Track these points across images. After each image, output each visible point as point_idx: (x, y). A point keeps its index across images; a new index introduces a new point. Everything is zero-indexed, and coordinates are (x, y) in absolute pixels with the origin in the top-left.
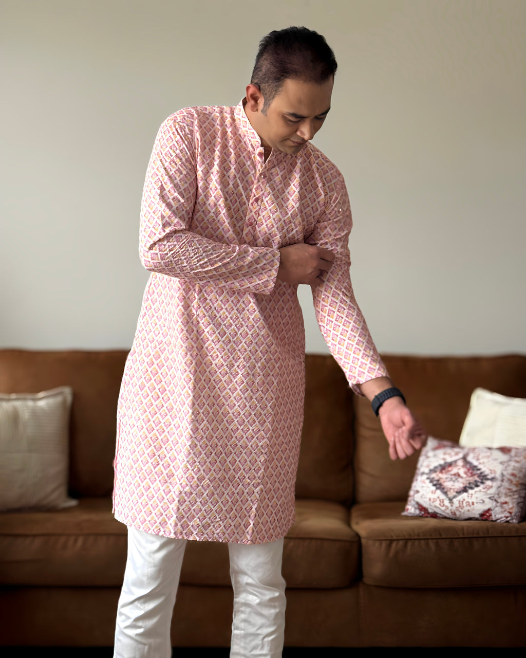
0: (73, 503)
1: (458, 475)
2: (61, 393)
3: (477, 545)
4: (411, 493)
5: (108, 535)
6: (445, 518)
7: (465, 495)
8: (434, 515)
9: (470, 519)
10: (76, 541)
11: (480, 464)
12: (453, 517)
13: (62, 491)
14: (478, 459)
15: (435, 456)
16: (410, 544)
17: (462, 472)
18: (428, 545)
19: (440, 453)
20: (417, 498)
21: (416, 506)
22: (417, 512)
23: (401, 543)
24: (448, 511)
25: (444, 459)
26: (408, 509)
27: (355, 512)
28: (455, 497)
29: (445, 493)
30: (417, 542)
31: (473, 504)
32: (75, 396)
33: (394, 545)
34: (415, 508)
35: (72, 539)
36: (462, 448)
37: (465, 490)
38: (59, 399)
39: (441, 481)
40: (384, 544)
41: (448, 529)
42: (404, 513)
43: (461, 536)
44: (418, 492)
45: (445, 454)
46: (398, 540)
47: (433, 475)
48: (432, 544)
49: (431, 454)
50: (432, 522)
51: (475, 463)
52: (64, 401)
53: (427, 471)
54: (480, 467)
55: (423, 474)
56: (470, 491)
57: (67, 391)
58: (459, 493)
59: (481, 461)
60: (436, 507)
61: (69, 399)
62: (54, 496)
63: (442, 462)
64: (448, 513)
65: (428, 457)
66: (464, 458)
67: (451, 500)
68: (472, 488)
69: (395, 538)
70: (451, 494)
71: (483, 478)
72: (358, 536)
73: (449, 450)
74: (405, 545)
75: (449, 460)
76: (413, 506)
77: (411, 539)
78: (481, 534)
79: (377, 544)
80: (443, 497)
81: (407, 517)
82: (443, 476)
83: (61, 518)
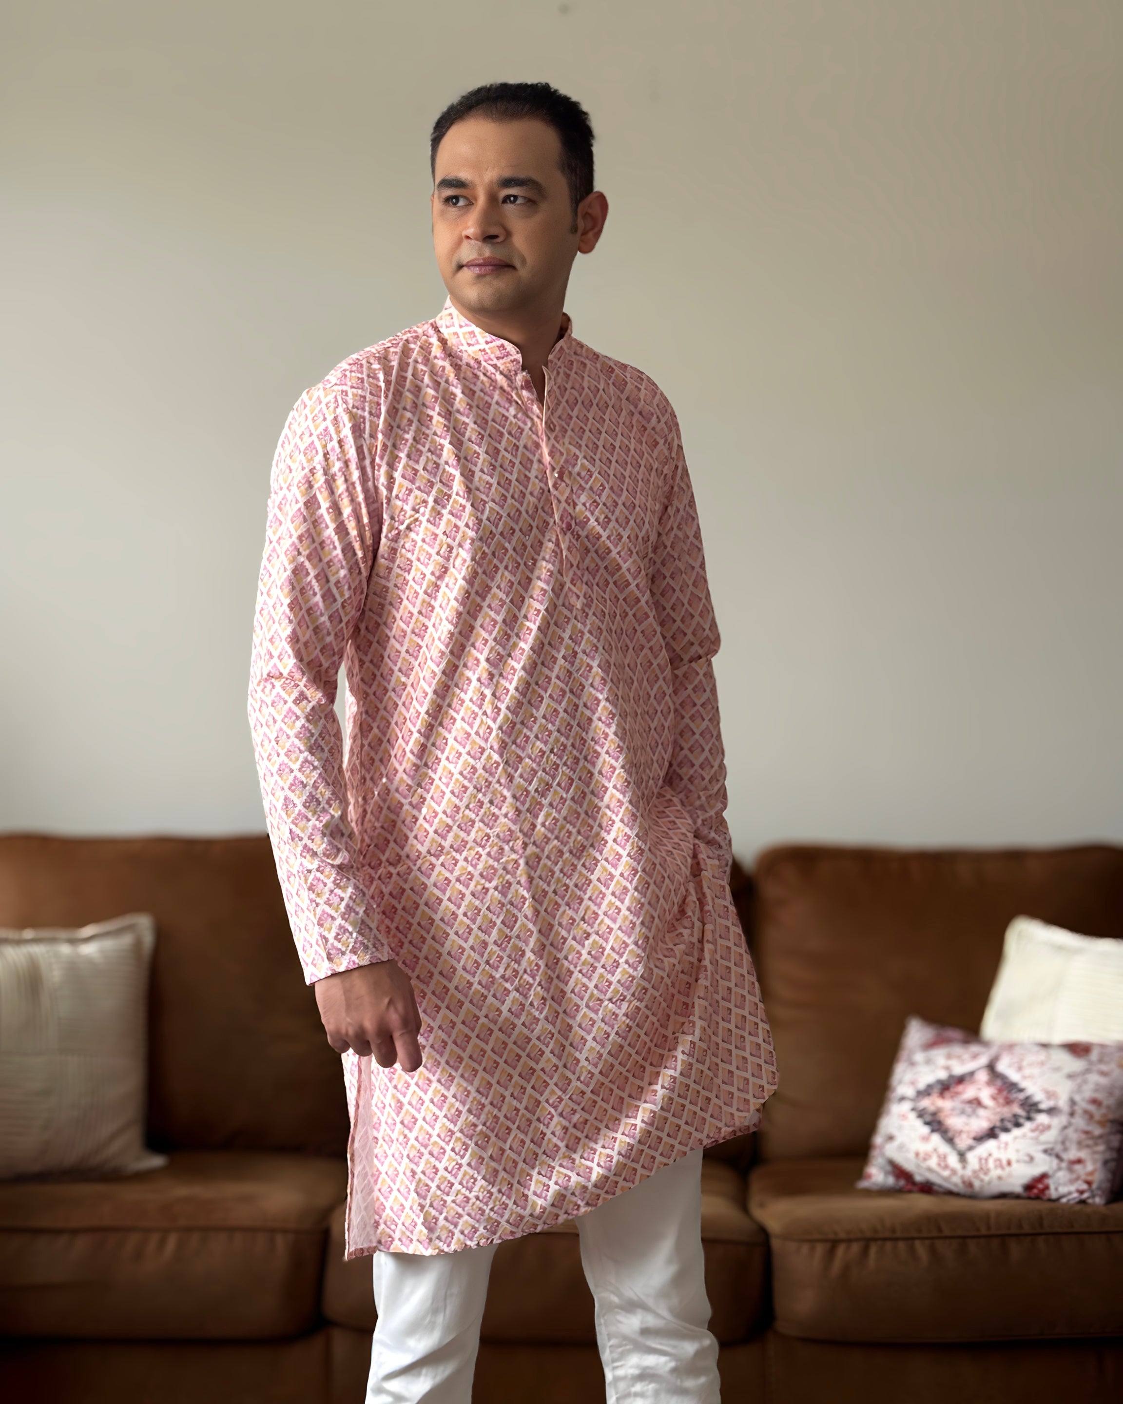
0: (157, 1161)
1: (977, 1103)
2: (130, 928)
3: (1016, 1250)
4: (878, 1140)
5: (232, 1230)
6: (950, 1193)
7: (991, 1144)
8: (927, 1188)
9: (1003, 1196)
10: (162, 1243)
11: (1024, 1078)
12: (968, 1191)
13: (133, 1136)
14: (1020, 1069)
15: (928, 1062)
16: (873, 1250)
17: (986, 1094)
18: (912, 1250)
19: (939, 1055)
20: (891, 1151)
21: (889, 1168)
22: (891, 1181)
23: (856, 1248)
24: (956, 1179)
25: (947, 1068)
26: (869, 1176)
27: (757, 1183)
28: (971, 1148)
29: (950, 1141)
30: (889, 1245)
31: (1009, 1163)
32: (161, 934)
33: (841, 1250)
34: (887, 1173)
35: (154, 1238)
36: (986, 1044)
37: (992, 1134)
38: (126, 940)
39: (941, 1116)
40: (820, 1249)
41: (953, 1218)
42: (863, 1184)
43: (984, 1231)
44: (891, 1138)
45: (949, 1057)
46: (849, 1241)
47: (925, 1103)
48: (921, 1249)
49: (919, 1057)
50: (923, 1203)
51: (1014, 1076)
52: (138, 944)
53: (910, 1092)
54: (1023, 1084)
55: (902, 1099)
56: (1004, 1137)
57: (144, 923)
58: (980, 1139)
59: (1027, 1071)
60: (930, 1170)
61: (148, 939)
62: (115, 1147)
63: (943, 1075)
64: (955, 1183)
65: (912, 1064)
66: (991, 1067)
67: (962, 1156)
68: (1006, 1130)
69: (842, 1235)
70: (963, 1142)
71: (1031, 1108)
72: (763, 1233)
73: (957, 1049)
74: (865, 1251)
75: (959, 1069)
76: (882, 1168)
77: (875, 1240)
78: (1027, 1229)
79: (805, 1248)
80: (944, 1148)
81: (869, 1193)
82: (945, 1104)
83: (130, 1194)
